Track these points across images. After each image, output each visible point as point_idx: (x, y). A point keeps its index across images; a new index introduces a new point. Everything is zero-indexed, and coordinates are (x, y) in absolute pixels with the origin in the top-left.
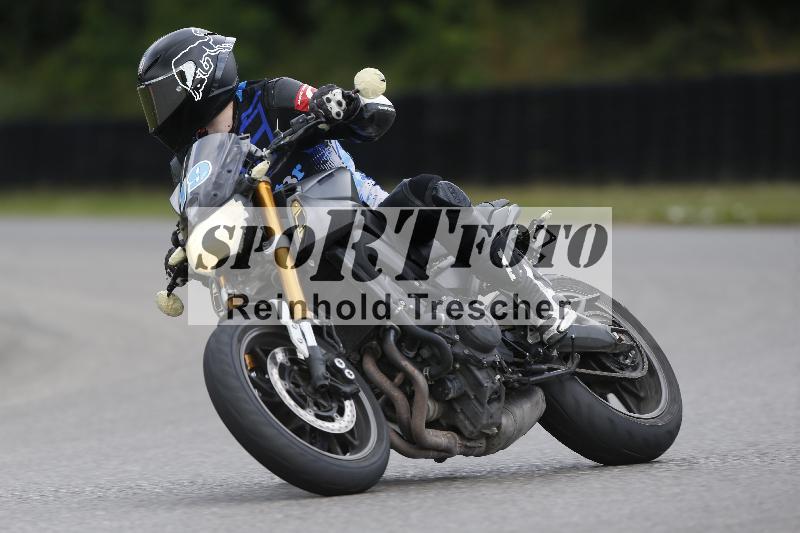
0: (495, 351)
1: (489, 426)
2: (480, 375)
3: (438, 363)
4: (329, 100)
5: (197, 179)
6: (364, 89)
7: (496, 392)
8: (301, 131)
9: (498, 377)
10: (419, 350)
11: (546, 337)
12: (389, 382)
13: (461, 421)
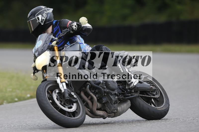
0: (116, 90)
1: (114, 110)
2: (111, 97)
3: (100, 94)
4: (73, 25)
5: (38, 45)
6: (82, 22)
7: (116, 101)
8: (65, 33)
9: (117, 97)
10: (95, 90)
11: (130, 87)
12: (87, 98)
13: (107, 108)
